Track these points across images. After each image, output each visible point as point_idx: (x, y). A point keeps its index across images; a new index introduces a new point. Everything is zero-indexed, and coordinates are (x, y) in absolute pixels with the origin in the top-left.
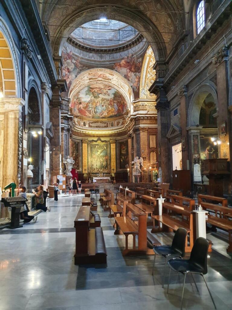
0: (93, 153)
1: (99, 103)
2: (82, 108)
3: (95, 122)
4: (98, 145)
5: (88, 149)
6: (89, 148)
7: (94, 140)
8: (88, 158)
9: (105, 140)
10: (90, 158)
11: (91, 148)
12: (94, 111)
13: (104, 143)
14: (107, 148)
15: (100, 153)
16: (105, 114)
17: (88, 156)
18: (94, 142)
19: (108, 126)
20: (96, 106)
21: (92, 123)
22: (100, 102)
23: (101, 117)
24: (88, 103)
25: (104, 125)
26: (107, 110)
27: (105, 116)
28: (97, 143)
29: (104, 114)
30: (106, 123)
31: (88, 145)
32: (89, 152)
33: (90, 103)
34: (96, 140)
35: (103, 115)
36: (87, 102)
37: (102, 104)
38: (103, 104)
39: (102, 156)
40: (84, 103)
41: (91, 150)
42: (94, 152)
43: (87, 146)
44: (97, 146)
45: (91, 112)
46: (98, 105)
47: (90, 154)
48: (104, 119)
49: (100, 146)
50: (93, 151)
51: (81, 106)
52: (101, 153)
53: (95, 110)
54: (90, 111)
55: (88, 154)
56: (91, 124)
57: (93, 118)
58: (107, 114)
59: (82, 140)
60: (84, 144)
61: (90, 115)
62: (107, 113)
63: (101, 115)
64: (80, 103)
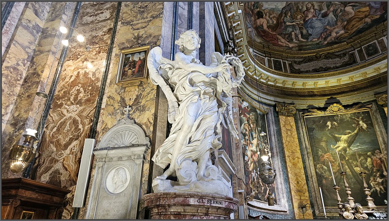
0: (322, 148)
1: (312, 10)
2: (265, 27)
3: (310, 60)
4: (331, 118)
5: (299, 134)
6: (304, 131)
7: (317, 106)
8: (304, 162)
9: (356, 101)
10: (312, 163)
11: (310, 130)
12: (302, 33)
13: (353, 111)
14: (371, 125)
15: (349, 147)
16: (337, 33)
17: (303, 155)
18: (315, 110)
19: (355, 62)
20: (304, 20)
21: (300, 63)
22: (316, 7)
23: (326, 42)
24: (281, 15)
25: (338, 61)
26: (343, 21)
27: (337, 38)
28: (327, 113)
29: (334, 34)
30: (345, 54)
31: (296, 123)
32: (306, 143)
33: (286, 16)
34: (322, 105)
35: (329, 39)
36: (279, 13)
37: (320, 10)
38: (325, 10)
39: (360, 155)
40: (270, 14)
41: (311, 138)
42: (323, 144)
43: (293, 123)
44: (329, 123)
45: (293, 36)
46: (310, 16)
47: (310, 150)
48: (335, 46)
49: (342, 120)
50: (320, 141)
51: (263, 22)
52: (350, 143)
53: (304, 32)
54: (290, 34)
55: (301, 150)
56: (297, 67)
57: (300, 50)
58: (342, 32)
59: (275, 106)
60: (282, 119)
61: (291, 45)
62: (344, 28)
63: (325, 39)
64: (260, 15)
